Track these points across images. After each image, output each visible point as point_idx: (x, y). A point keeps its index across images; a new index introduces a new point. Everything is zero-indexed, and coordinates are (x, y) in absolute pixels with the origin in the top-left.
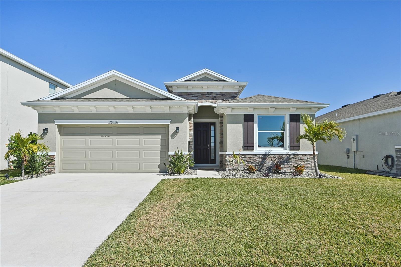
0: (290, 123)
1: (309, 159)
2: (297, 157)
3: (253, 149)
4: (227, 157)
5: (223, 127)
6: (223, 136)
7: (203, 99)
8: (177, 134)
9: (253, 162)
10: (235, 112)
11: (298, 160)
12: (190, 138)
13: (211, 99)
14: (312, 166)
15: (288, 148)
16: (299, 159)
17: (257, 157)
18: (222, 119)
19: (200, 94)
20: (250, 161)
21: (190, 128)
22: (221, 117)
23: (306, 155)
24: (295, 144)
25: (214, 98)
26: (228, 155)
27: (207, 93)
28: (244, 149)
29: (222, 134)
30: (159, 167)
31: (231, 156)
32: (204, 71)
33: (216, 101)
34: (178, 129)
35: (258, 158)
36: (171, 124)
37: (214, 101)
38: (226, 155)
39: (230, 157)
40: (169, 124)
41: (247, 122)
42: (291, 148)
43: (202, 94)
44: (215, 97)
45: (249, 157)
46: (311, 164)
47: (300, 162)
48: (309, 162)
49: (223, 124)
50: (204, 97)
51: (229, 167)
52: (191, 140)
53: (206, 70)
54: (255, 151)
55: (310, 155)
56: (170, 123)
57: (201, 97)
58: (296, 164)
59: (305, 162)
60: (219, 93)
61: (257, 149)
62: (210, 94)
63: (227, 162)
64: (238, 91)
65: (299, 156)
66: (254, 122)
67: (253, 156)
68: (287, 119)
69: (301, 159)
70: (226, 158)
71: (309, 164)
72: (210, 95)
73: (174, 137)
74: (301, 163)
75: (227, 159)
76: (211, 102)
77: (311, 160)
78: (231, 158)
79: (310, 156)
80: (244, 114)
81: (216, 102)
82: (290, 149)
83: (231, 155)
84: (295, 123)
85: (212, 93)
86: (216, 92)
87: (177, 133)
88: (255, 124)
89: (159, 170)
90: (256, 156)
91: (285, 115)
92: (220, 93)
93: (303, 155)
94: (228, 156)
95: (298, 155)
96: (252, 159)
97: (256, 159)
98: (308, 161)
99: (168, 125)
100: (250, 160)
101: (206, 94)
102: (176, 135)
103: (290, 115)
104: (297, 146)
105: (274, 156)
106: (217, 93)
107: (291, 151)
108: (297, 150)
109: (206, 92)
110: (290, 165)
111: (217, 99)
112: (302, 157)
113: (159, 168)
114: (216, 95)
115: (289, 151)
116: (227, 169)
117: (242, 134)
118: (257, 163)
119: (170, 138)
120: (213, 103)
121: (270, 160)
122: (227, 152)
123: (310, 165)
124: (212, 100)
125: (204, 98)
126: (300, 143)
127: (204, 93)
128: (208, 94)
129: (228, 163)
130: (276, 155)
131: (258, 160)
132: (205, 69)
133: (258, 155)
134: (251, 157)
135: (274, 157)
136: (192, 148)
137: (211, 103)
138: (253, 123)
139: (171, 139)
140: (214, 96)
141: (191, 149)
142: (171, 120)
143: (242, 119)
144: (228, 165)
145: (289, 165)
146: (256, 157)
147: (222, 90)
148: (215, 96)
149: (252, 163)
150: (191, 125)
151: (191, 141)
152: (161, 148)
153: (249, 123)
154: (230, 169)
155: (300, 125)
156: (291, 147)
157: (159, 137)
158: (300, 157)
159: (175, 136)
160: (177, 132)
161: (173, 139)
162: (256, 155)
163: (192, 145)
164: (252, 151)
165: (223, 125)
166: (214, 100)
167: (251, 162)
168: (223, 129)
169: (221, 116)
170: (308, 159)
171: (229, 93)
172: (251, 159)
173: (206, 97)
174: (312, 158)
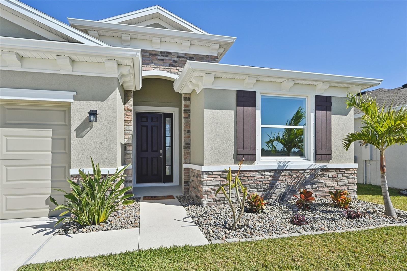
0: (317, 111)
1: (345, 176)
2: (326, 173)
3: (254, 160)
4: (205, 176)
5: (190, 118)
6: (189, 134)
7: (153, 63)
8: (92, 127)
9: (253, 184)
10: (220, 85)
11: (328, 179)
12: (127, 137)
13: (168, 64)
14: (349, 189)
15: (312, 159)
16: (329, 177)
17: (261, 175)
18: (188, 103)
19: (148, 54)
20: (248, 184)
21: (127, 118)
22: (187, 100)
23: (341, 170)
24: (324, 151)
25: (174, 64)
26: (207, 172)
27: (161, 52)
28: (237, 161)
29: (189, 131)
30: (46, 205)
31: (213, 174)
32: (154, 10)
33: (177, 69)
34: (93, 113)
35: (263, 177)
36: (76, 102)
37: (173, 69)
38: (202, 172)
39: (209, 176)
40: (72, 100)
41: (243, 106)
42: (318, 157)
43: (150, 54)
44: (176, 62)
45: (246, 175)
46: (348, 186)
47: (332, 183)
48: (344, 183)
49: (190, 112)
50: (154, 60)
51: (208, 198)
52: (128, 142)
53: (158, 8)
54: (256, 164)
55: (346, 170)
56: (74, 100)
57: (148, 59)
58: (326, 186)
59: (339, 183)
60: (182, 55)
61: (261, 161)
62: (167, 56)
63: (204, 187)
64: (216, 55)
65: (330, 172)
66: (255, 106)
67: (254, 173)
68: (311, 104)
69: (333, 178)
70: (203, 179)
71: (345, 185)
72: (167, 58)
73: (84, 133)
74: (333, 185)
75: (204, 181)
76: (167, 70)
77: (348, 178)
78: (213, 179)
79: (346, 172)
80: (238, 91)
81: (177, 71)
82: (317, 160)
83: (211, 173)
84: (324, 113)
85: (170, 53)
86: (177, 53)
87: (91, 123)
88: (256, 111)
89: (48, 210)
90: (259, 173)
91: (307, 96)
92: (185, 54)
93: (336, 169)
94: (206, 174)
95: (328, 170)
96: (252, 179)
97: (259, 180)
98: (344, 180)
99: (70, 103)
100: (248, 182)
101: (159, 54)
102: (89, 129)
103: (317, 97)
104: (327, 155)
105: (290, 172)
106: (180, 55)
107: (317, 163)
108: (326, 161)
109: (158, 51)
110: (316, 188)
111: (180, 65)
112: (334, 173)
113: (48, 206)
114: (177, 57)
115: (314, 164)
116: (205, 201)
117: (233, 130)
118: (260, 186)
119: (73, 134)
120: (171, 72)
121: (282, 180)
122: (203, 165)
123: (346, 188)
124: (169, 66)
125: (155, 62)
126: (331, 149)
127: (154, 53)
128: (163, 56)
129: (207, 189)
130: (293, 172)
131: (262, 181)
132: (156, 7)
133: (262, 170)
134: (251, 176)
135: (290, 175)
136: (132, 157)
137: (168, 72)
138: (254, 108)
139: (77, 137)
140: (173, 59)
141: (129, 158)
142: (75, 93)
143: (233, 99)
144: (205, 192)
145: (314, 188)
146: (258, 176)
147: (188, 49)
148: (175, 59)
149: (251, 188)
150: (129, 111)
151: (128, 144)
152: (52, 159)
153: (247, 109)
154: (210, 200)
155: (332, 116)
156: (317, 155)
157: (49, 132)
158: (332, 173)
159: (87, 130)
160: (91, 121)
161: (82, 137)
162: (258, 171)
163: (131, 152)
164: (252, 164)
165: (189, 115)
166: (173, 67)
167: (250, 186)
168: (190, 121)
169: (187, 98)
170: (344, 178)
171: (201, 57)
172: (249, 180)
173: (159, 60)
174: (349, 176)
